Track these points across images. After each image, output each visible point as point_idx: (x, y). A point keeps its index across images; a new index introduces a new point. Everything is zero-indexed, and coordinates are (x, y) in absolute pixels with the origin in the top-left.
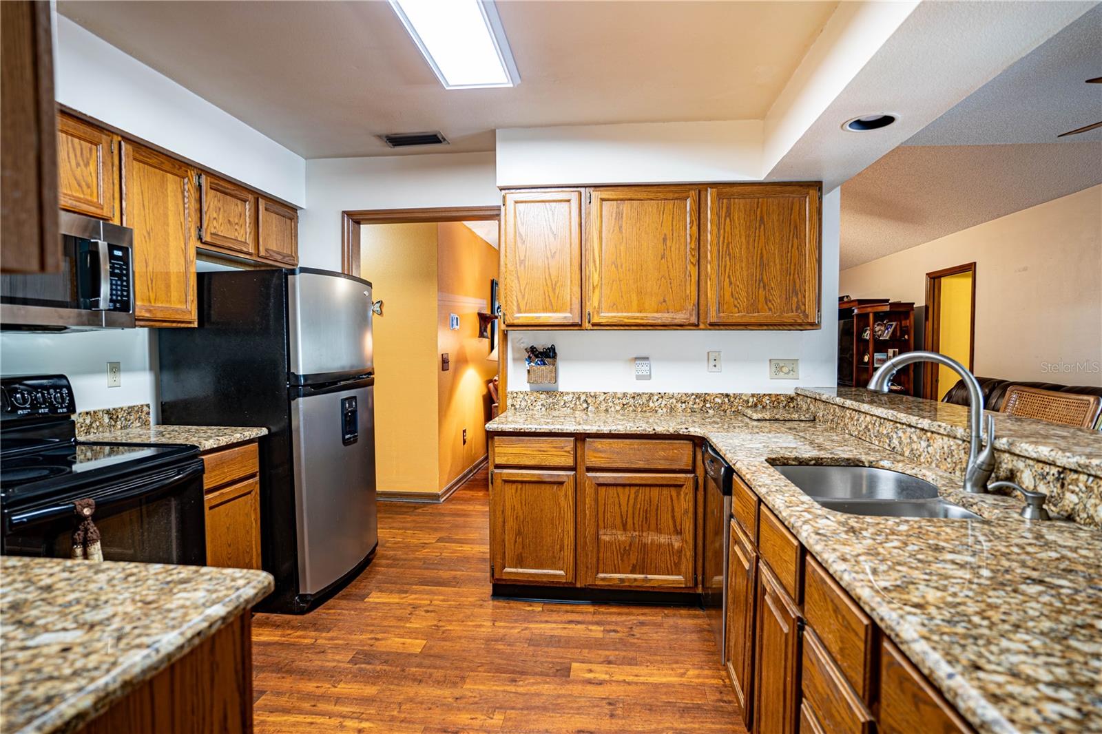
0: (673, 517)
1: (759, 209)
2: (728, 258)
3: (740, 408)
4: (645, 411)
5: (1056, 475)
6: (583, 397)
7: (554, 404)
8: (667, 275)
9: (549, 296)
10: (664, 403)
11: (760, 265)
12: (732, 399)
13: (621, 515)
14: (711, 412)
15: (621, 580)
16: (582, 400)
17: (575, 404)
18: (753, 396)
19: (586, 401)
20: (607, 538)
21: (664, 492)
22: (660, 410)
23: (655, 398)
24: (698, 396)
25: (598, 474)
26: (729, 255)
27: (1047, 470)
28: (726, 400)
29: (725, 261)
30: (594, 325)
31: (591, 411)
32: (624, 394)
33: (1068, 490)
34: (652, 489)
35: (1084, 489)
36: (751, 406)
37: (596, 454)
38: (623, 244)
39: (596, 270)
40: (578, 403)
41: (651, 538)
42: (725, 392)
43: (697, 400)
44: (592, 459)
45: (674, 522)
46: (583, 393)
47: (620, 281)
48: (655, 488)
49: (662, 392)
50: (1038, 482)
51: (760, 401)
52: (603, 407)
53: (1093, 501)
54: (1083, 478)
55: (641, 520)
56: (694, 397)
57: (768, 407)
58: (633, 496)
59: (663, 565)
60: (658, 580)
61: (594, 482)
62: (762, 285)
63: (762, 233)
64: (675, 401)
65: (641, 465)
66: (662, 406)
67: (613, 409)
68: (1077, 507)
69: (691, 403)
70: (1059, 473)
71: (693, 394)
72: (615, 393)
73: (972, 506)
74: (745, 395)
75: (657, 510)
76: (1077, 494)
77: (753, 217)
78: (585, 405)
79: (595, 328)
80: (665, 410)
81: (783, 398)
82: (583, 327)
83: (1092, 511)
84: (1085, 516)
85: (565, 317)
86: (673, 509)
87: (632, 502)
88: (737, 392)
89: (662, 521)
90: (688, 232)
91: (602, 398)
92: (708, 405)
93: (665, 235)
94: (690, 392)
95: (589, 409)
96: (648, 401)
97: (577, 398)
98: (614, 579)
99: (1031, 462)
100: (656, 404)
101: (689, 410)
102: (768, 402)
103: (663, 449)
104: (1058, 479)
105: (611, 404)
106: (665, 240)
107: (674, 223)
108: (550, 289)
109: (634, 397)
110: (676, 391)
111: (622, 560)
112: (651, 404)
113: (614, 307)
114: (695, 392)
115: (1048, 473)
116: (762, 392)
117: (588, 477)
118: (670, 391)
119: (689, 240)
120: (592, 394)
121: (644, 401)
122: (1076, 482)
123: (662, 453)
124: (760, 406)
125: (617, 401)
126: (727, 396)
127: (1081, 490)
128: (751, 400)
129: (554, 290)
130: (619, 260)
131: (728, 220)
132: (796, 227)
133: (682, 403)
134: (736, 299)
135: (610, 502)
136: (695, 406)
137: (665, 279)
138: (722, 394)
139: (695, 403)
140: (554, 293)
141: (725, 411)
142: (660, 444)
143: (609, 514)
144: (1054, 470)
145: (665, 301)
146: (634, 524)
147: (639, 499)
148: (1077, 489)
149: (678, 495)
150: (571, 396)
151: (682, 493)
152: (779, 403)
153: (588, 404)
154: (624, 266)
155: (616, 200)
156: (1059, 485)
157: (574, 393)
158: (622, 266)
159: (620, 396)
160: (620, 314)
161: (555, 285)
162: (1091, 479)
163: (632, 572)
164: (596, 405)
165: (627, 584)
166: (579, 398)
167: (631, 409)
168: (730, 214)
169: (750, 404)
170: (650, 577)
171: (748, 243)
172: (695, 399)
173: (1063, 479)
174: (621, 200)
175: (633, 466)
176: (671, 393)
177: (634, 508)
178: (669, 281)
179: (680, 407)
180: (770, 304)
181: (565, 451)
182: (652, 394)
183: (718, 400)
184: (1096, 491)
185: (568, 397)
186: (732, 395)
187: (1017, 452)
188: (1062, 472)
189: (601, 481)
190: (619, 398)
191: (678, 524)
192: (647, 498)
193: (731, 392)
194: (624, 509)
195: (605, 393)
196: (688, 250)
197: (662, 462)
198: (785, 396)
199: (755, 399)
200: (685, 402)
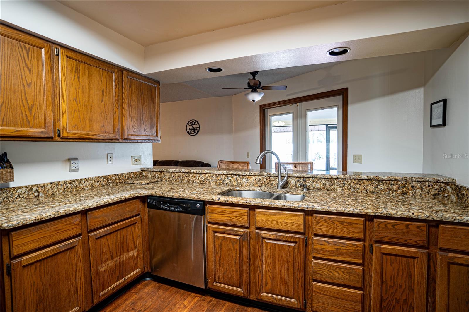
0: (133, 240)
1: (141, 87)
2: (130, 107)
3: (123, 180)
4: (78, 190)
5: (303, 180)
6: (34, 189)
7: (8, 198)
8: (104, 111)
9: (26, 115)
10: (88, 183)
11: (142, 113)
12: (120, 177)
13: (110, 251)
14: (111, 184)
15: (113, 289)
16: (33, 191)
17: (28, 194)
18: (127, 174)
19: (37, 191)
20: (103, 269)
21: (129, 229)
22: (86, 188)
23: (84, 181)
24: (105, 177)
25: (96, 232)
26: (131, 106)
27: (300, 179)
28: (117, 177)
29: (130, 109)
30: (62, 138)
31: (41, 197)
32: (65, 181)
33: (307, 183)
34: (123, 229)
35: (312, 181)
36: (127, 179)
37: (94, 220)
38: (81, 89)
39: (64, 102)
40: (30, 193)
41: (125, 256)
42: (116, 173)
43: (105, 180)
44: (92, 224)
45: (134, 242)
46: (35, 185)
47: (79, 111)
48: (124, 229)
49: (87, 177)
50: (297, 183)
51: (130, 176)
52: (51, 192)
53: (314, 184)
54: (311, 179)
55: (120, 249)
56: (103, 178)
57: (133, 178)
58: (115, 237)
59: (131, 268)
60: (129, 278)
61: (94, 238)
62: (143, 122)
63: (142, 99)
64: (93, 181)
65: (119, 219)
66: (87, 185)
67: (57, 193)
68: (310, 186)
69: (102, 181)
70: (304, 179)
71: (102, 177)
72: (58, 182)
73: (289, 192)
74: (125, 174)
75: (127, 240)
76: (310, 183)
77: (139, 90)
78: (36, 194)
79: (63, 140)
80: (89, 187)
81: (138, 174)
82: (54, 140)
83: (314, 186)
84: (312, 187)
85: (42, 132)
86: (133, 237)
87: (114, 242)
88: (121, 173)
89: (129, 245)
90: (114, 90)
91: (49, 187)
92: (109, 181)
93: (103, 89)
94: (101, 175)
95: (40, 195)
96: (79, 184)
97: (29, 190)
98: (109, 291)
99: (294, 178)
100: (84, 185)
101: (101, 186)
102: (133, 176)
103: (128, 207)
104: (303, 181)
105: (56, 190)
106: (103, 92)
107: (108, 84)
108: (27, 110)
109: (71, 183)
110: (94, 176)
111: (112, 277)
112: (81, 186)
113: (75, 127)
114: (103, 175)
115: (300, 180)
116: (131, 172)
117: (91, 236)
118: (91, 176)
119: (114, 95)
120: (42, 185)
121: (77, 184)
122: (309, 180)
123: (127, 209)
124: (130, 178)
125: (60, 187)
126: (117, 175)
127: (311, 182)
128: (127, 176)
129: (30, 111)
130: (78, 98)
131: (130, 89)
132: (153, 98)
133: (97, 182)
134: (134, 128)
135: (103, 247)
136: (104, 183)
137: (104, 114)
138: (115, 175)
139: (104, 181)
140: (31, 114)
141: (117, 183)
142: (126, 204)
143: (104, 253)
144: (302, 179)
145: (104, 126)
146: (116, 253)
147: (118, 238)
148: (310, 182)
149: (135, 228)
150: (24, 189)
151: (136, 227)
152: (137, 176)
153: (39, 192)
154: (81, 102)
155: (76, 60)
156: (304, 182)
157: (26, 187)
158: (80, 102)
159: (61, 183)
160: (79, 132)
161: (32, 107)
162: (313, 179)
163: (117, 281)
164: (45, 192)
165: (116, 289)
166: (31, 189)
167: (69, 190)
168: (131, 86)
169: (126, 178)
170: (126, 278)
171: (138, 101)
172: (103, 179)
173: (305, 180)
174: (79, 61)
175: (115, 220)
176: (92, 177)
177: (116, 244)
178: (105, 115)
179: (97, 184)
180: (145, 131)
181: (76, 225)
182: (81, 180)
183: (114, 178)
184: (315, 181)
185: (21, 190)
186: (119, 175)
187: (291, 176)
188: (305, 179)
189: (99, 236)
190: (61, 185)
191: (135, 243)
192: (122, 236)
193: (119, 173)
194: (111, 247)
195: (51, 183)
196: (114, 100)
197: (128, 214)
198: (139, 172)
199: (128, 175)
200: (99, 182)
